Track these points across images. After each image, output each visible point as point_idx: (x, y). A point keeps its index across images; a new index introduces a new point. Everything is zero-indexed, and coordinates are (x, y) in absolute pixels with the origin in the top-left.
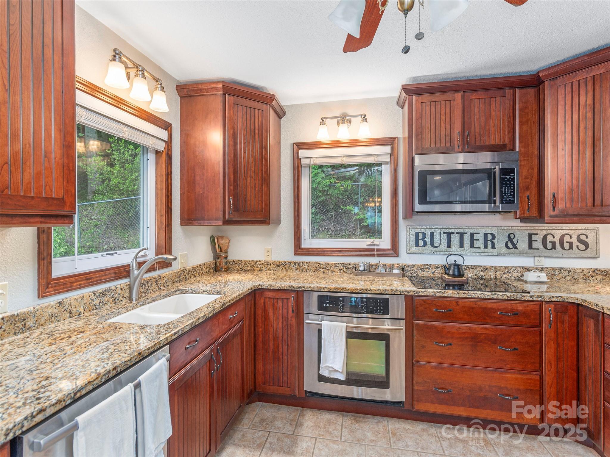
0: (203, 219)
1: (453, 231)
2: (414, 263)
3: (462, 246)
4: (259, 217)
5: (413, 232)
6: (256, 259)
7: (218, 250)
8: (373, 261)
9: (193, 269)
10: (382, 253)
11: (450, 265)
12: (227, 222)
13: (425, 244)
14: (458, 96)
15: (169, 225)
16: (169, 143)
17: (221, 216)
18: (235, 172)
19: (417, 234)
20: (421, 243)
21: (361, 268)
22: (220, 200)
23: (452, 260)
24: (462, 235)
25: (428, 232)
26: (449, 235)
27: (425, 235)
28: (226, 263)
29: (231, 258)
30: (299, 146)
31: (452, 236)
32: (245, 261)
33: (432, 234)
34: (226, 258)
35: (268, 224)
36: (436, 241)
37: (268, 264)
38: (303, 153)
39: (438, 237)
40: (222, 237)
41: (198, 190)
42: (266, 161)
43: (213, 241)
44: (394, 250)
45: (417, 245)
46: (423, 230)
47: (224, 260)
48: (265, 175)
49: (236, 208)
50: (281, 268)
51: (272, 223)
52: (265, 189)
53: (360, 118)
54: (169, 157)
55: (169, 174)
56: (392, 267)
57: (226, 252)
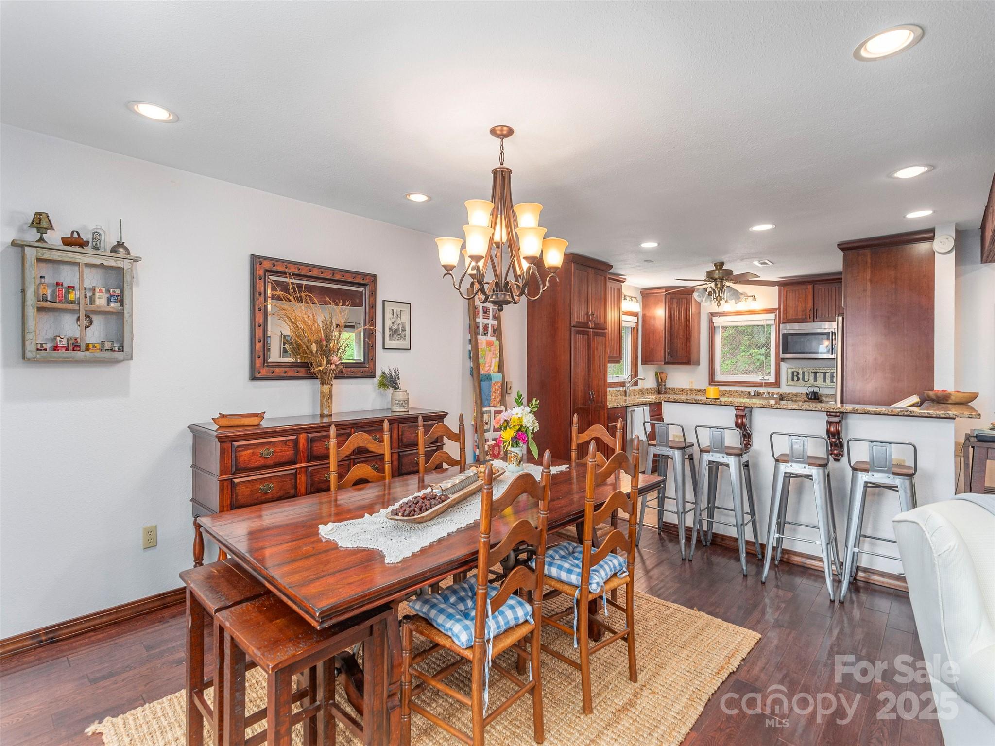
0: (654, 361)
1: (818, 371)
2: (791, 392)
3: (824, 381)
4: (684, 360)
5: (790, 371)
6: (684, 387)
7: (660, 380)
8: (761, 390)
9: (647, 389)
10: (768, 385)
11: (810, 393)
12: (667, 363)
13: (798, 379)
14: (810, 287)
15: (637, 364)
16: (637, 323)
17: (663, 359)
18: (671, 335)
19: (793, 372)
20: (796, 378)
21: (752, 394)
22: (663, 351)
23: (811, 390)
24: (825, 374)
25: (800, 371)
26: (815, 373)
27: (798, 373)
28: (665, 389)
29: (668, 386)
30: (712, 315)
31: (818, 374)
32: (677, 388)
33: (803, 373)
34: (665, 385)
35: (690, 364)
36: (806, 378)
37: (692, 390)
38: (715, 319)
39: (808, 374)
40: (662, 372)
41: (651, 346)
42: (689, 327)
43: (657, 375)
44: (777, 384)
45: (793, 380)
46: (797, 370)
47: (663, 387)
48: (688, 336)
49: (671, 356)
50: (700, 393)
51: (694, 364)
52: (688, 344)
53: (752, 298)
54: (637, 330)
55: (637, 338)
56: (773, 394)
57: (665, 382)
